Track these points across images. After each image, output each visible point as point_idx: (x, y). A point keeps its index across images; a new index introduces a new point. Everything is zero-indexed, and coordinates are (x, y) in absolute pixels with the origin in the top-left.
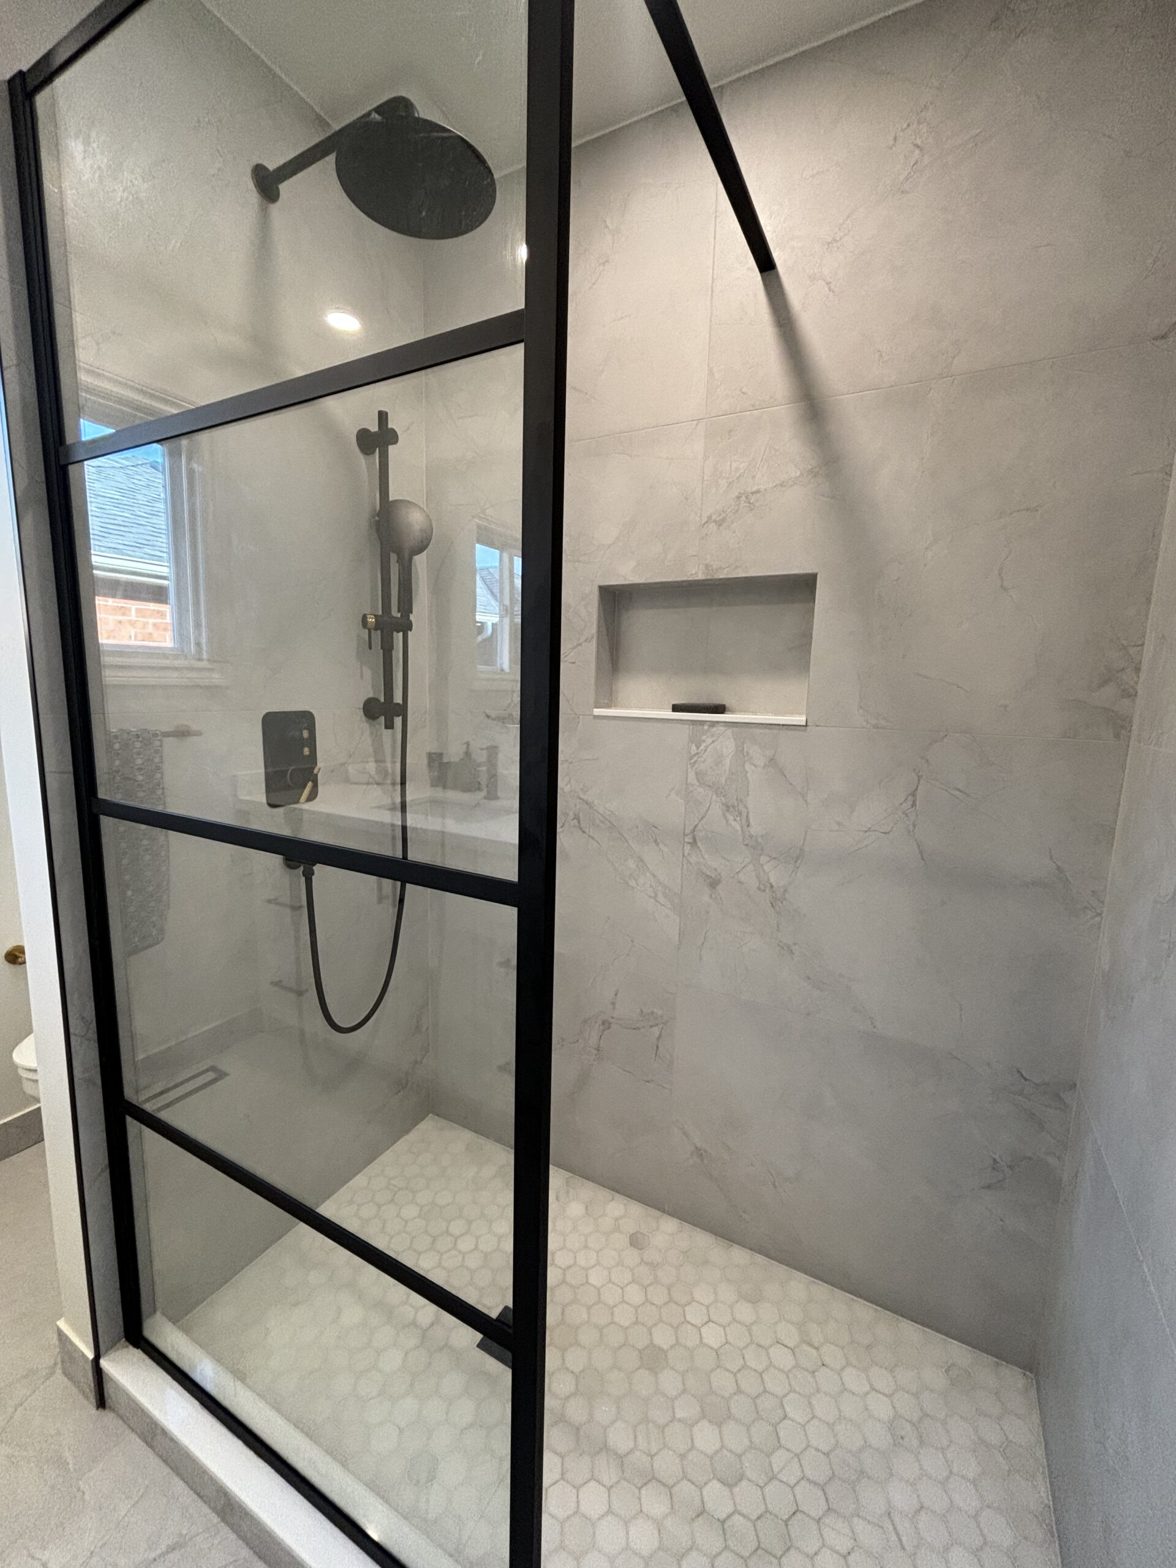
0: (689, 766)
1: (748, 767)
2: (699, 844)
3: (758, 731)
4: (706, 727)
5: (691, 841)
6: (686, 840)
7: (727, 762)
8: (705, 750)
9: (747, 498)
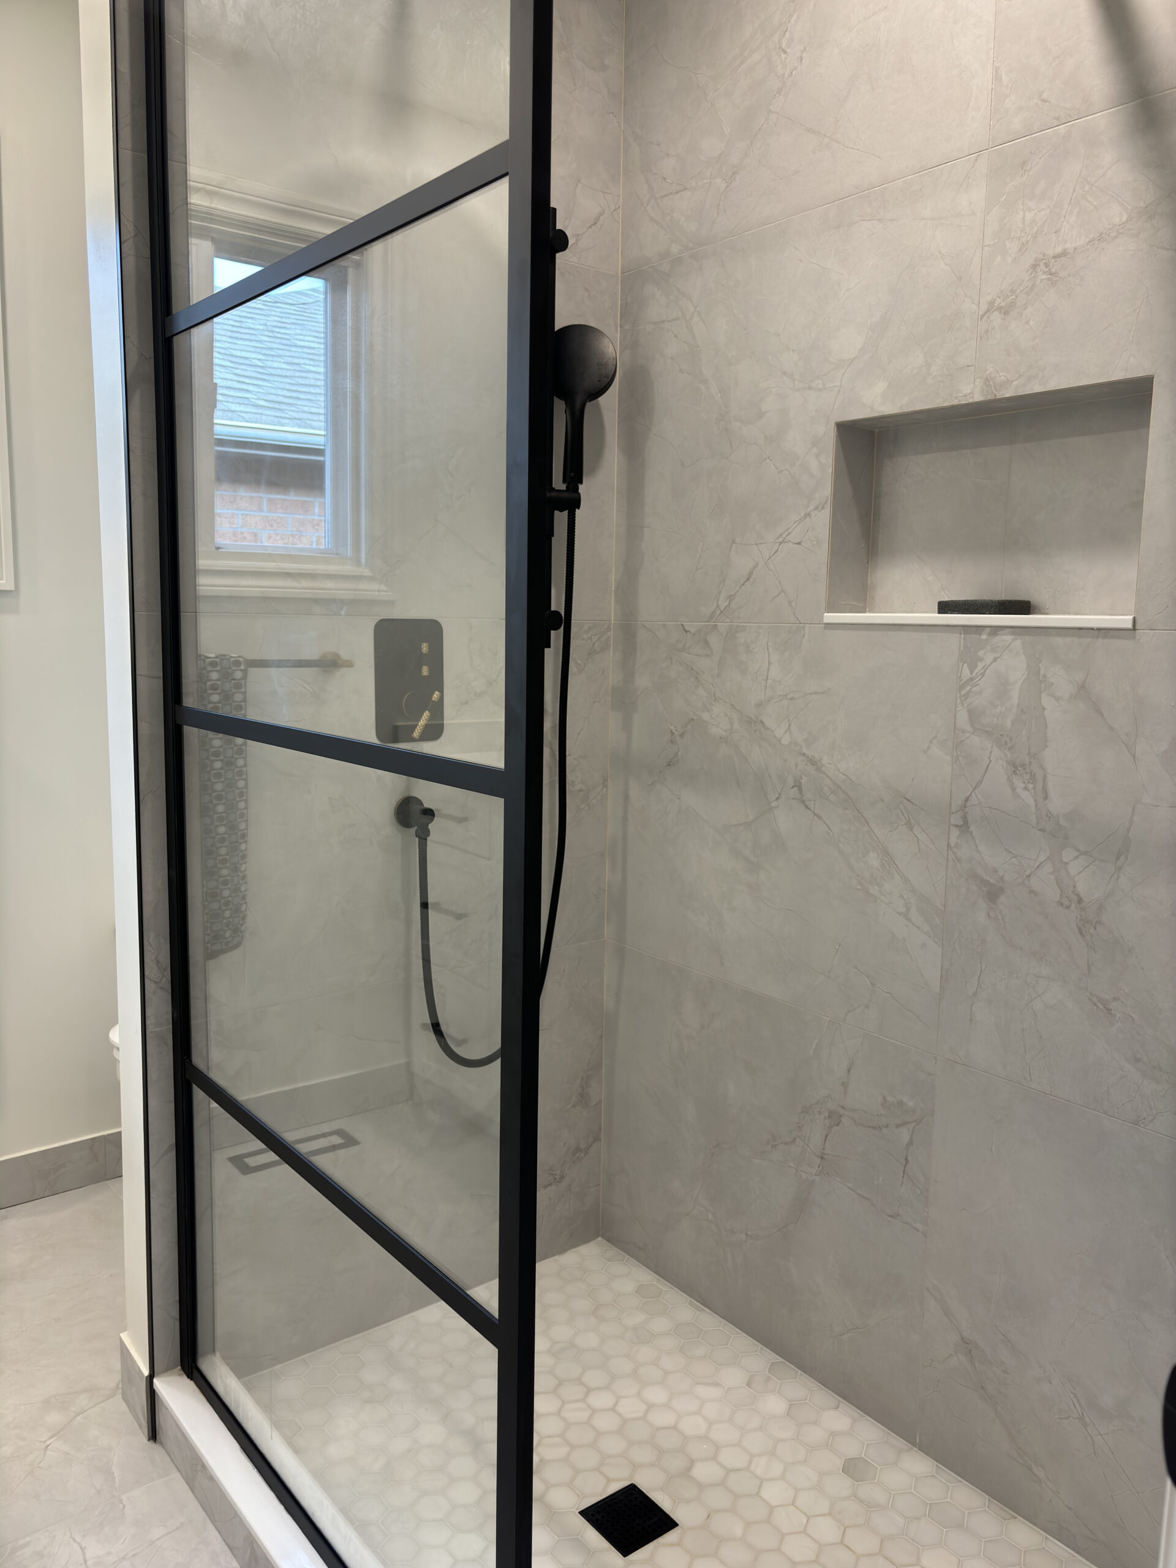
0: (959, 701)
1: (1047, 701)
2: (972, 828)
3: (1059, 640)
4: (984, 637)
5: (960, 823)
6: (953, 821)
7: (1015, 694)
8: (983, 674)
9: (1046, 265)
